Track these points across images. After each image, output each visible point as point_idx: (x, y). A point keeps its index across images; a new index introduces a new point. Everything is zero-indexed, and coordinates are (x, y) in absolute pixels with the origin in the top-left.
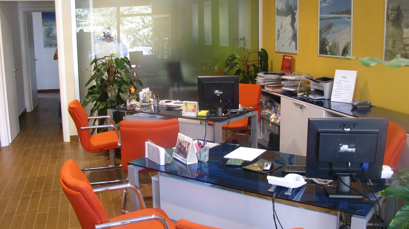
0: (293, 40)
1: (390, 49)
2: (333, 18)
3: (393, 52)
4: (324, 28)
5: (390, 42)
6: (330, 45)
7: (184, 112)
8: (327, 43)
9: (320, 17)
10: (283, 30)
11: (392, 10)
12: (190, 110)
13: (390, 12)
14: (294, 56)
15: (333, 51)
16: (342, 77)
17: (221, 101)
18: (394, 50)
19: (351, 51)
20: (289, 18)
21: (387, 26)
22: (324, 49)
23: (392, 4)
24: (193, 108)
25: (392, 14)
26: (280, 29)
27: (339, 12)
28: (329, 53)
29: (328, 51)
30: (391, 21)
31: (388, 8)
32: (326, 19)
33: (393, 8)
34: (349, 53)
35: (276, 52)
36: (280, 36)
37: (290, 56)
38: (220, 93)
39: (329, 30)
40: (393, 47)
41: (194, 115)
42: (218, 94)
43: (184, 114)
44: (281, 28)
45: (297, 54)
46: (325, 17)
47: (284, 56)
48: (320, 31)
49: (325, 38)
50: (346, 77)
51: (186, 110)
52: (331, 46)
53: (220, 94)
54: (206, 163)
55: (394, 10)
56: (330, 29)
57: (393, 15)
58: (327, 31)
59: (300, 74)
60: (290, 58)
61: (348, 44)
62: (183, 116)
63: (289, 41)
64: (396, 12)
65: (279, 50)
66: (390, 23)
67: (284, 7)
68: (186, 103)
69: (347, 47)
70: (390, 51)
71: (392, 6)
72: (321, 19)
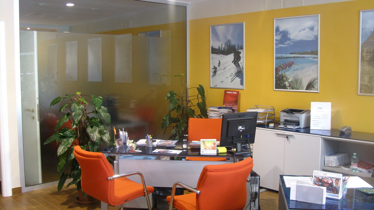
0: (237, 77)
1: (366, 84)
2: (294, 57)
3: (370, 86)
4: (282, 66)
5: (366, 78)
6: (290, 80)
7: (203, 151)
8: (286, 79)
9: (275, 56)
10: (221, 67)
11: (367, 52)
12: (209, 148)
13: (364, 54)
14: (240, 91)
15: (294, 86)
16: (318, 108)
17: (241, 137)
18: (371, 85)
19: (318, 85)
20: (231, 57)
21: (362, 65)
22: (282, 84)
23: (367, 48)
24: (213, 145)
25: (367, 56)
26: (217, 66)
27: (302, 52)
28: (288, 88)
29: (287, 86)
30: (367, 61)
31: (362, 51)
32: (283, 58)
33: (369, 51)
34: (316, 87)
35: (211, 88)
36: (218, 73)
37: (235, 92)
38: (242, 128)
39: (288, 67)
40: (370, 82)
41: (214, 152)
42: (241, 130)
43: (203, 152)
44: (219, 66)
45: (243, 90)
46: (282, 57)
47: (225, 91)
48: (276, 69)
49: (284, 75)
50: (322, 108)
51: (205, 148)
52: (292, 81)
53: (243, 130)
54: (345, 196)
55: (370, 52)
56: (291, 67)
57: (369, 57)
58: (286, 69)
59: (258, 107)
60: (236, 93)
61: (314, 80)
62: (201, 155)
63: (230, 78)
64: (371, 54)
65: (216, 86)
66: (365, 63)
67: (223, 46)
68: (203, 141)
69: (312, 83)
70: (367, 85)
71: (368, 49)
72: (276, 58)
